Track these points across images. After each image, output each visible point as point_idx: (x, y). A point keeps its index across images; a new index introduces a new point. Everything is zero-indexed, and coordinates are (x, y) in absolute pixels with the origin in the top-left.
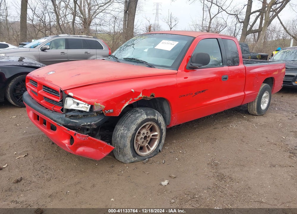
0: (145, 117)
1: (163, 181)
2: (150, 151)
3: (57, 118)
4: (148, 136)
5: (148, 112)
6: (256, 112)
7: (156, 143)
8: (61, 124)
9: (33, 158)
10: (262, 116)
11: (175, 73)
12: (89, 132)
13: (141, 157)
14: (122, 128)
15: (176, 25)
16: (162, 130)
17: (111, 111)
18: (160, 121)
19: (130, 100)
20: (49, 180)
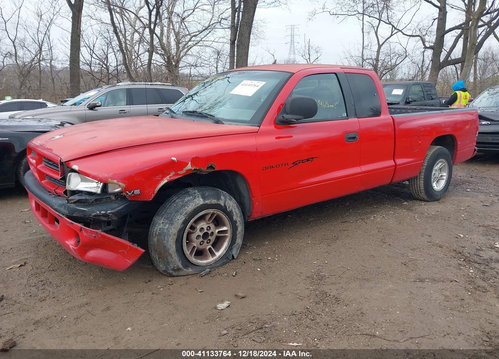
0: (200, 201)
1: (222, 302)
2: (215, 258)
3: (59, 206)
4: (210, 232)
5: (207, 194)
6: (423, 195)
7: (226, 245)
8: (63, 215)
9: (31, 268)
10: (436, 203)
11: (252, 130)
12: (111, 227)
13: (198, 267)
14: (162, 221)
15: (318, 59)
16: (236, 222)
17: (137, 192)
18: (231, 208)
19: (171, 175)
20: (42, 300)
